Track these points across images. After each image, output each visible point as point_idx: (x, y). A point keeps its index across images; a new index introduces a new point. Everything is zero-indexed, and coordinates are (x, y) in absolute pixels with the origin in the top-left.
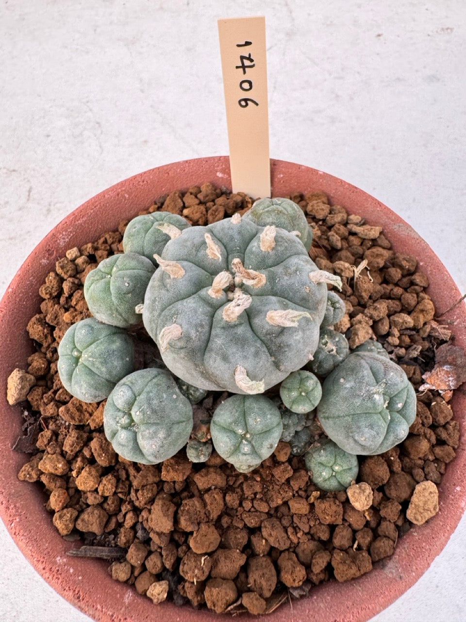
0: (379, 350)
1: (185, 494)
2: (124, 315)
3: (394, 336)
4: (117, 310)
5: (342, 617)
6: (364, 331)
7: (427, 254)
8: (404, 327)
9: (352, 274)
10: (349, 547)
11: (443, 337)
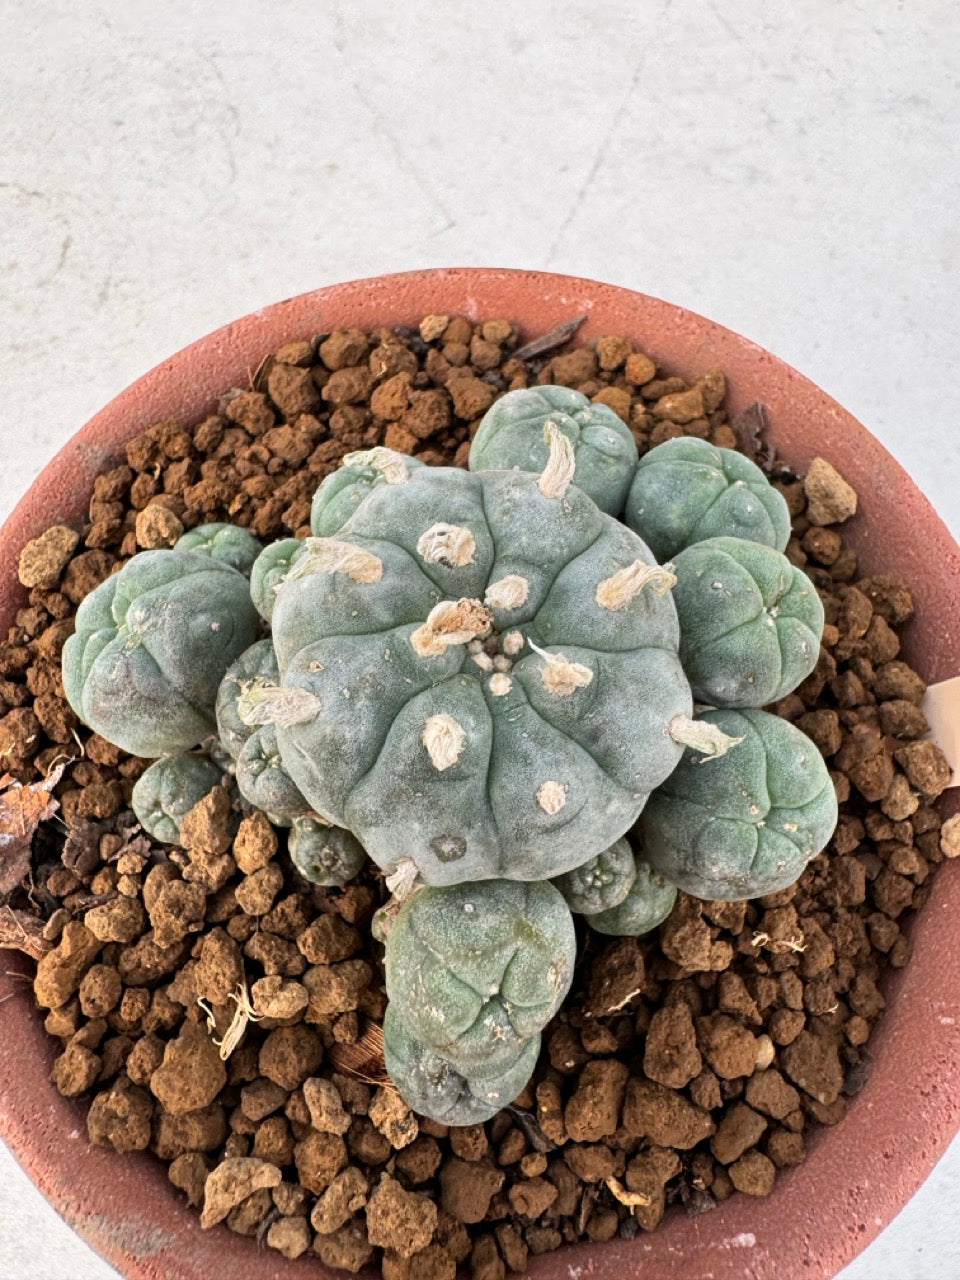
0: (157, 814)
3: (128, 876)
4: (710, 549)
5: (161, 378)
6: (196, 835)
8: (108, 903)
9: (254, 988)
10: (167, 467)
11: (14, 915)
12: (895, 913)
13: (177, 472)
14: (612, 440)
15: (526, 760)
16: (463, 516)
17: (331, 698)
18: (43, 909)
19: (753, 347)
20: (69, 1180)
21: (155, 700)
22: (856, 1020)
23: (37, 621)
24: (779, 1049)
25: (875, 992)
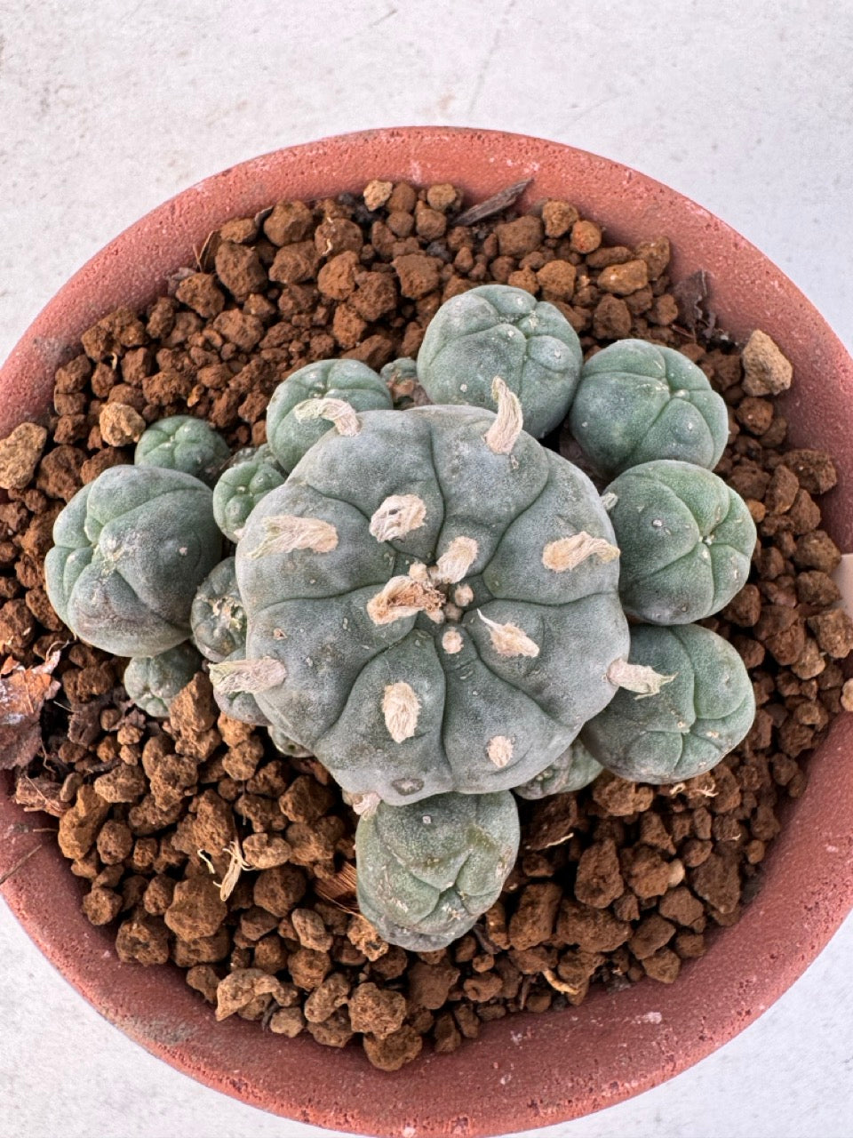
0: (147, 696)
1: (398, 323)
2: (633, 478)
3: (128, 746)
4: (650, 477)
5: (108, 262)
6: (184, 717)
7: (96, 982)
8: (113, 772)
9: (245, 844)
10: (124, 356)
11: (33, 783)
12: (795, 754)
13: (135, 361)
14: (558, 354)
15: (476, 717)
16: (413, 476)
17: (295, 667)
18: (58, 773)
19: (701, 212)
20: (107, 991)
21: (134, 622)
22: (755, 844)
23: (18, 518)
24: (688, 870)
25: (773, 820)
